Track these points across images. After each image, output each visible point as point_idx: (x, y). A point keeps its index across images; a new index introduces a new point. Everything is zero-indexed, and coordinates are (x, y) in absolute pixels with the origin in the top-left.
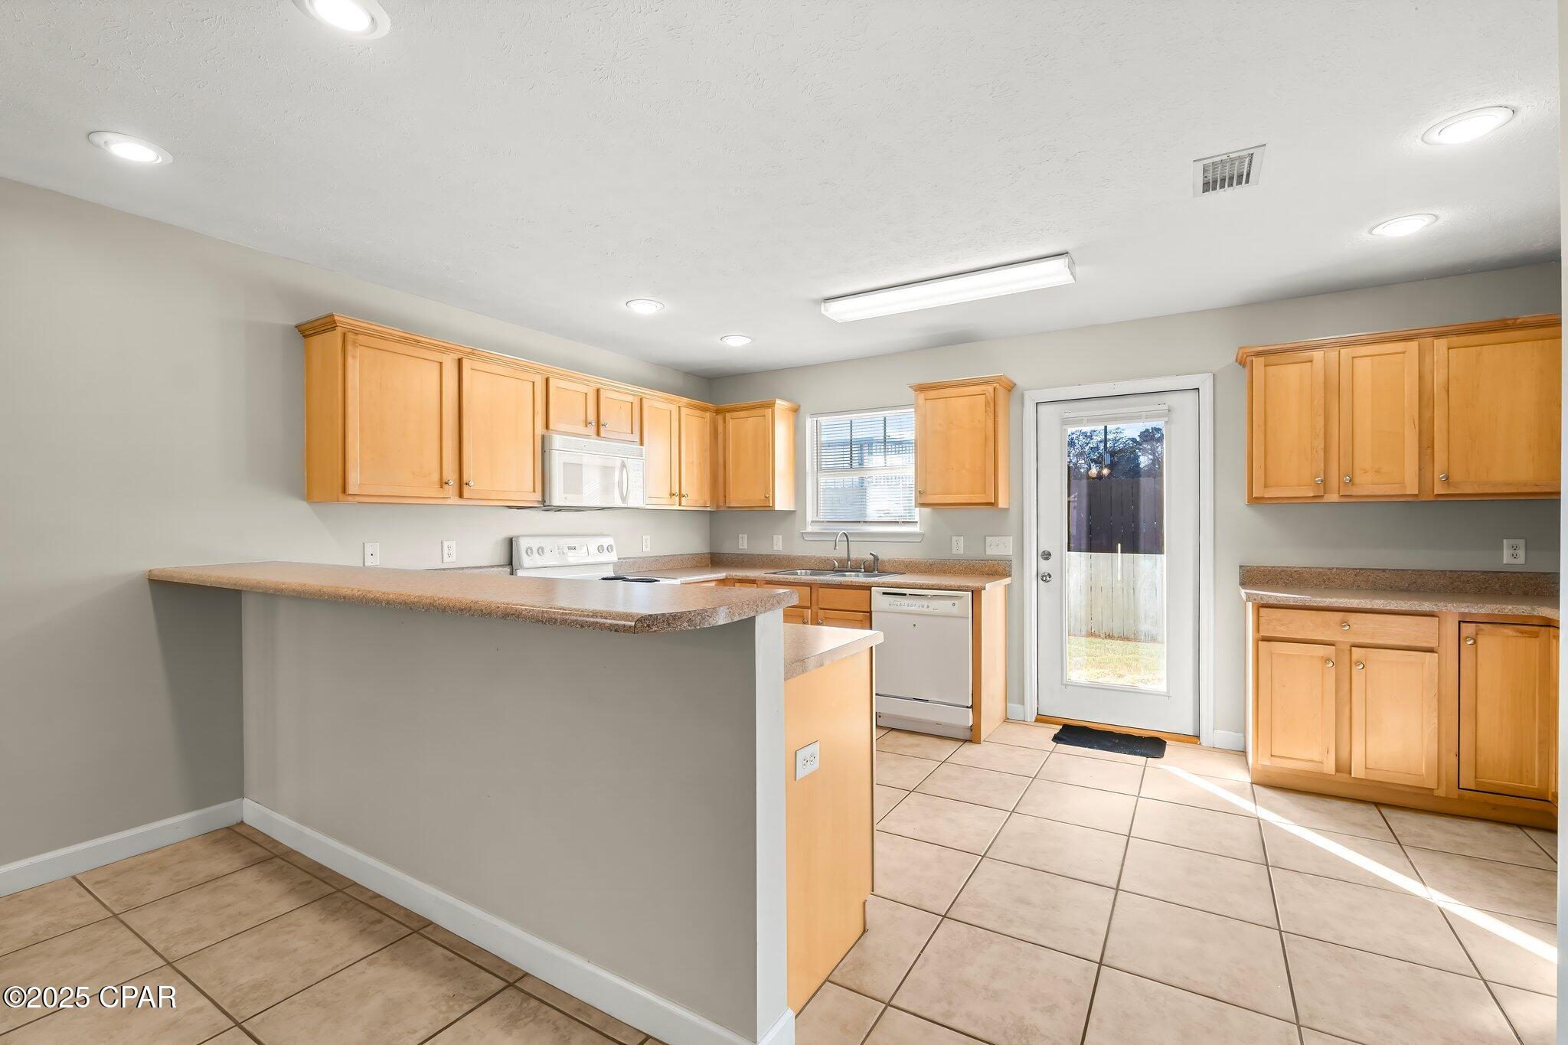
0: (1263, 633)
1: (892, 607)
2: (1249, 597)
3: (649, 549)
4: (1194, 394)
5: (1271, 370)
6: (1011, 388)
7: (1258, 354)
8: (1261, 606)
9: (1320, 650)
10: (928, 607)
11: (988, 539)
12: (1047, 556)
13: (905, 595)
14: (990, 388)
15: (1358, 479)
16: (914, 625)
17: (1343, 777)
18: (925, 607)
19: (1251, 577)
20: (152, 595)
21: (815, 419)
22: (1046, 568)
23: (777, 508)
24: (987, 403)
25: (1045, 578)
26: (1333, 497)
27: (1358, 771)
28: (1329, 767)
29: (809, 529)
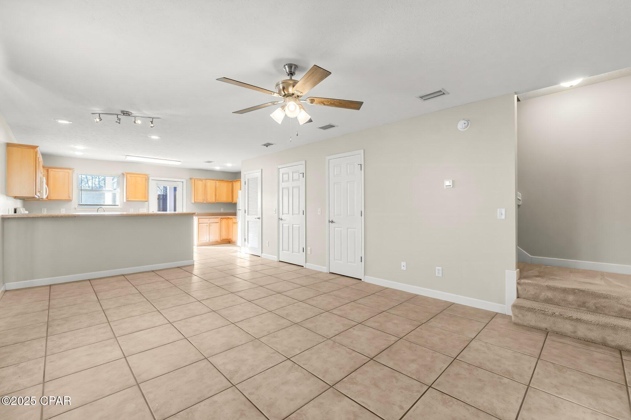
0: (199, 222)
4: (183, 183)
5: (197, 181)
8: (199, 219)
9: (206, 224)
14: (147, 176)
15: (208, 199)
24: (146, 180)
27: (211, 241)
28: (208, 241)
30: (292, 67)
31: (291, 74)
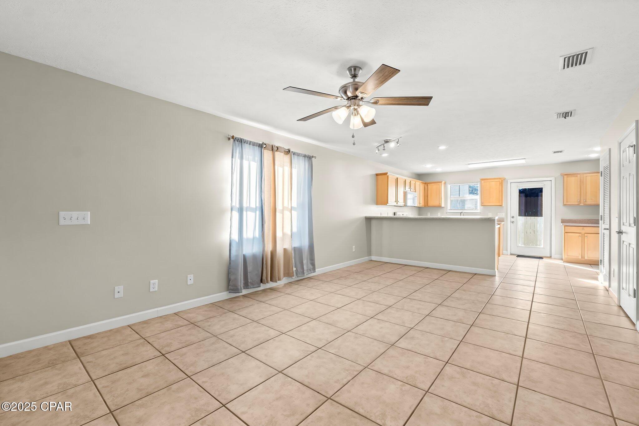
0: (566, 231)
2: (563, 225)
4: (551, 181)
5: (568, 178)
6: (505, 179)
7: (565, 175)
8: (565, 226)
9: (578, 234)
11: (498, 213)
12: (513, 217)
14: (501, 180)
15: (587, 201)
17: (583, 259)
19: (563, 221)
20: (366, 221)
21: (450, 185)
22: (513, 220)
23: (442, 206)
24: (500, 183)
25: (513, 222)
26: (582, 204)
27: (586, 258)
28: (580, 257)
29: (448, 211)
30: (351, 70)
31: (354, 76)
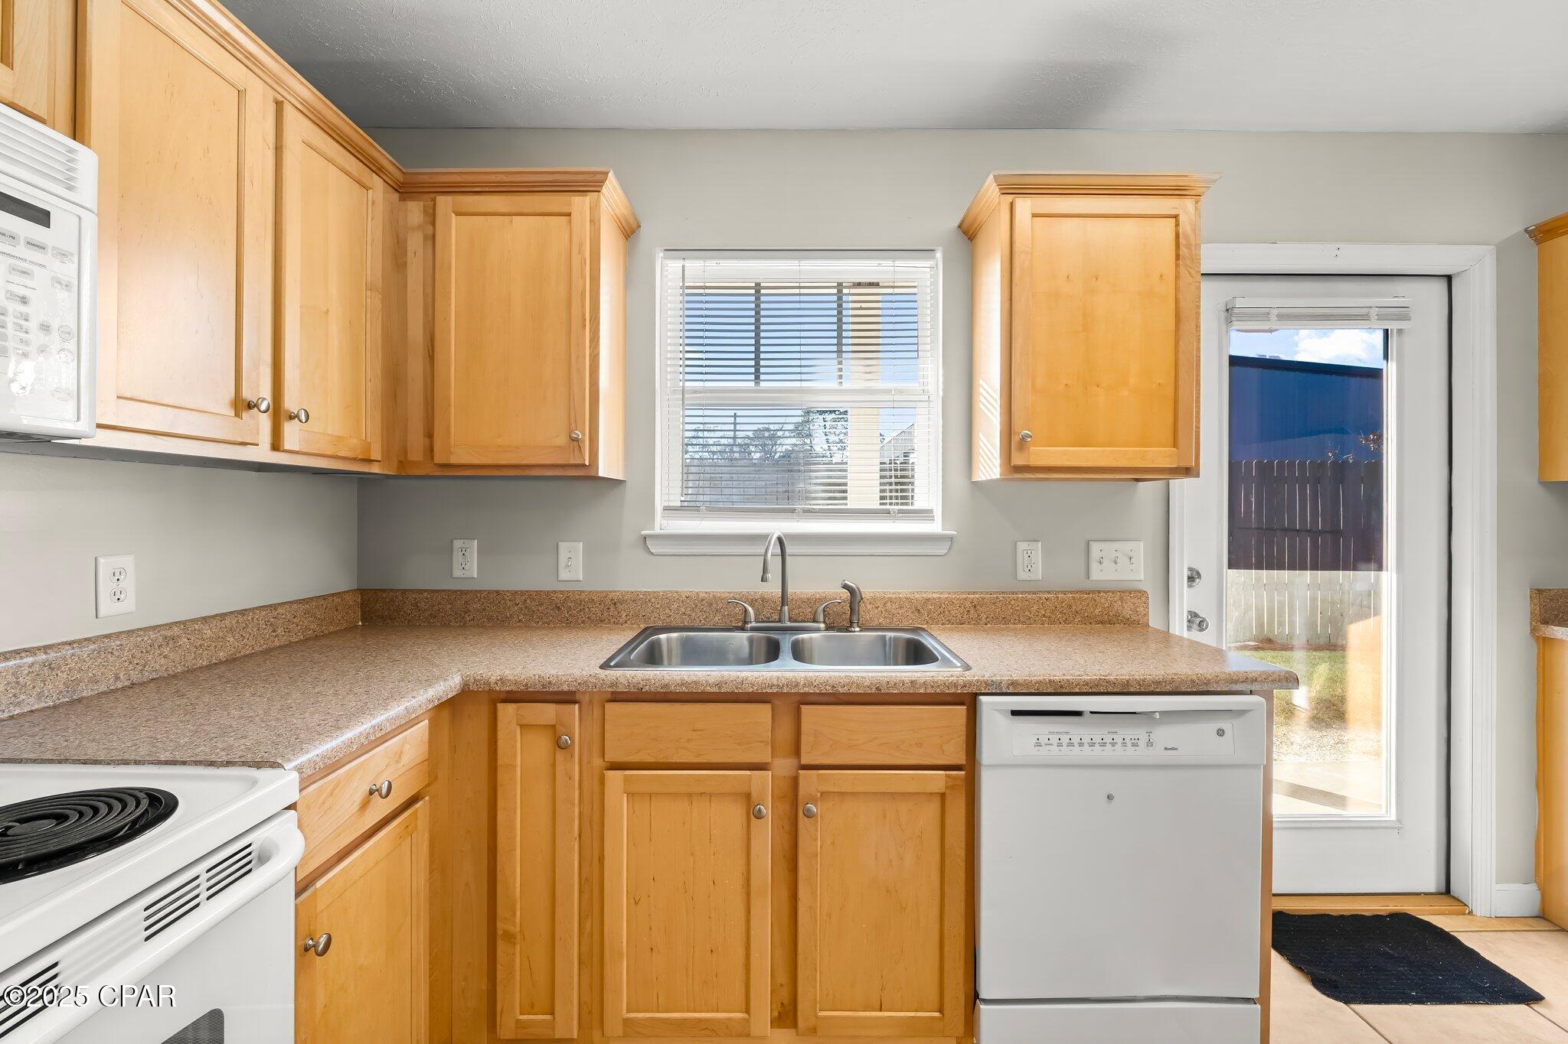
1: (1044, 750)
3: (129, 604)
4: (1440, 285)
10: (1150, 744)
11: (1095, 547)
12: (1193, 579)
13: (1078, 714)
16: (1110, 797)
18: (1142, 743)
21: (679, 264)
23: (601, 470)
